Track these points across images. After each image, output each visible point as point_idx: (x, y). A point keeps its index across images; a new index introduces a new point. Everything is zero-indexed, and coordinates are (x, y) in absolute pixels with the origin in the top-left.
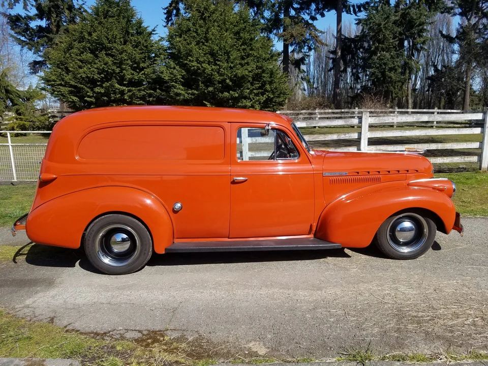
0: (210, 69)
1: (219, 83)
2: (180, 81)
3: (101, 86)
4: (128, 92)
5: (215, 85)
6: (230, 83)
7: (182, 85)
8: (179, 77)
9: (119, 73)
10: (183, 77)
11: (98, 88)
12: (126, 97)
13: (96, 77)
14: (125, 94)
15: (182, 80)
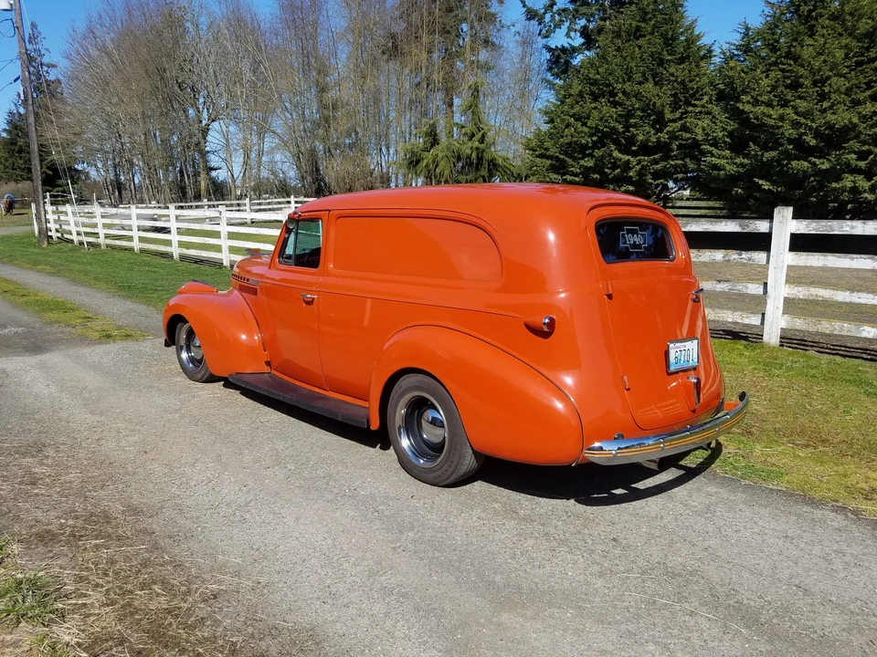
0: (775, 116)
1: (790, 141)
2: (725, 142)
3: (591, 156)
4: (637, 164)
5: (783, 145)
6: (813, 143)
7: (727, 149)
8: (721, 134)
9: (624, 133)
10: (731, 134)
11: (586, 159)
12: (631, 174)
13: (583, 141)
14: (631, 169)
15: (728, 140)
